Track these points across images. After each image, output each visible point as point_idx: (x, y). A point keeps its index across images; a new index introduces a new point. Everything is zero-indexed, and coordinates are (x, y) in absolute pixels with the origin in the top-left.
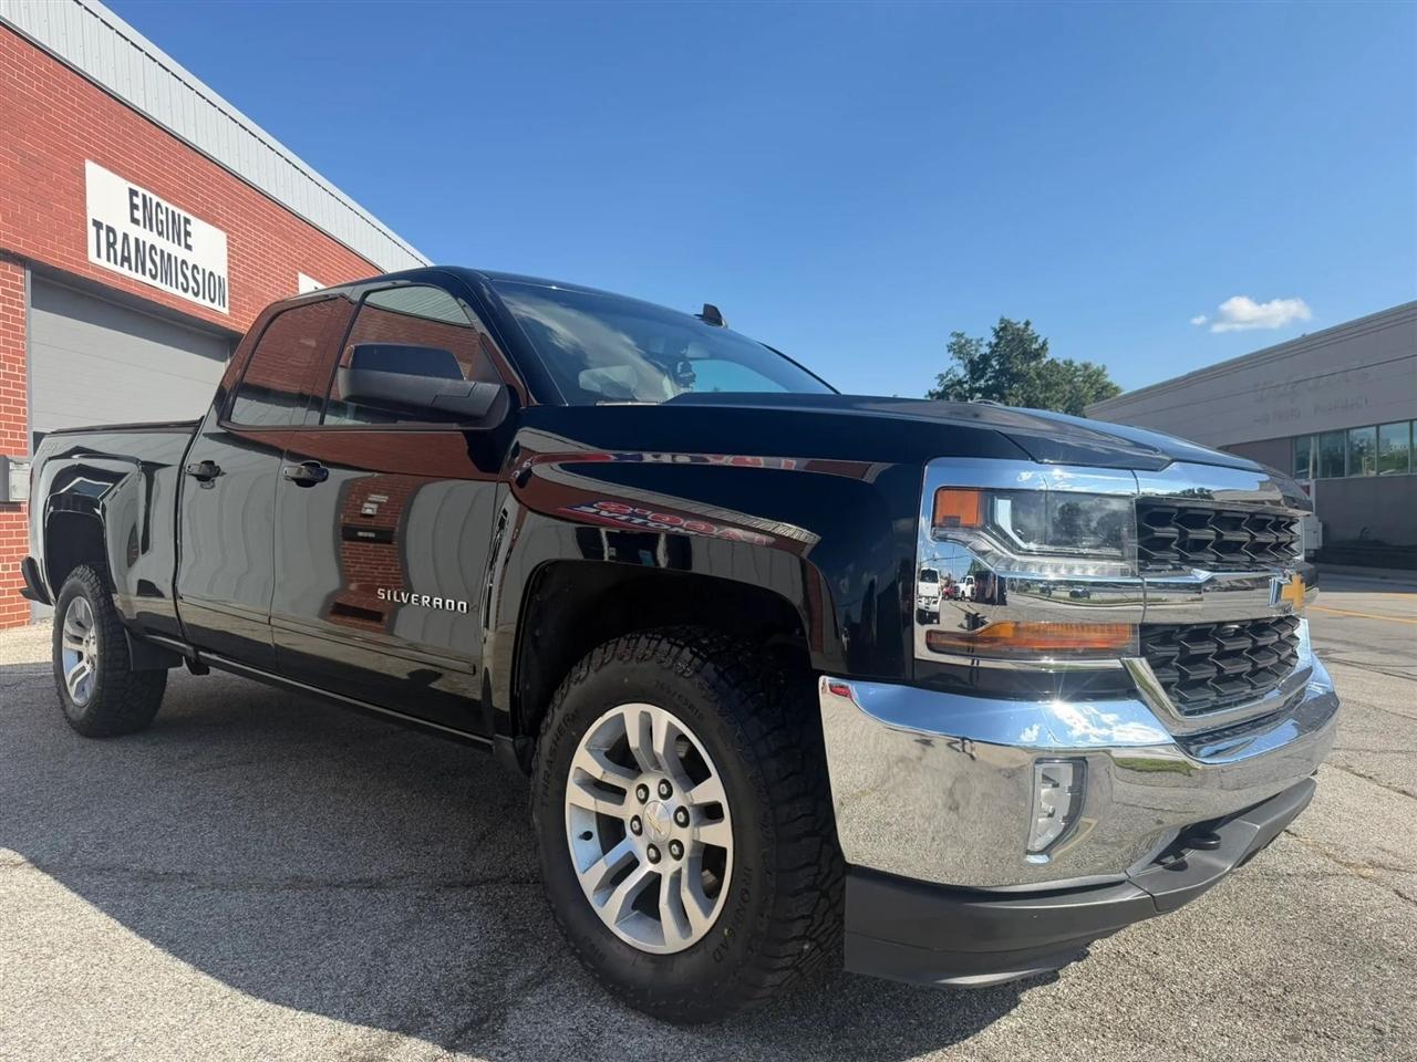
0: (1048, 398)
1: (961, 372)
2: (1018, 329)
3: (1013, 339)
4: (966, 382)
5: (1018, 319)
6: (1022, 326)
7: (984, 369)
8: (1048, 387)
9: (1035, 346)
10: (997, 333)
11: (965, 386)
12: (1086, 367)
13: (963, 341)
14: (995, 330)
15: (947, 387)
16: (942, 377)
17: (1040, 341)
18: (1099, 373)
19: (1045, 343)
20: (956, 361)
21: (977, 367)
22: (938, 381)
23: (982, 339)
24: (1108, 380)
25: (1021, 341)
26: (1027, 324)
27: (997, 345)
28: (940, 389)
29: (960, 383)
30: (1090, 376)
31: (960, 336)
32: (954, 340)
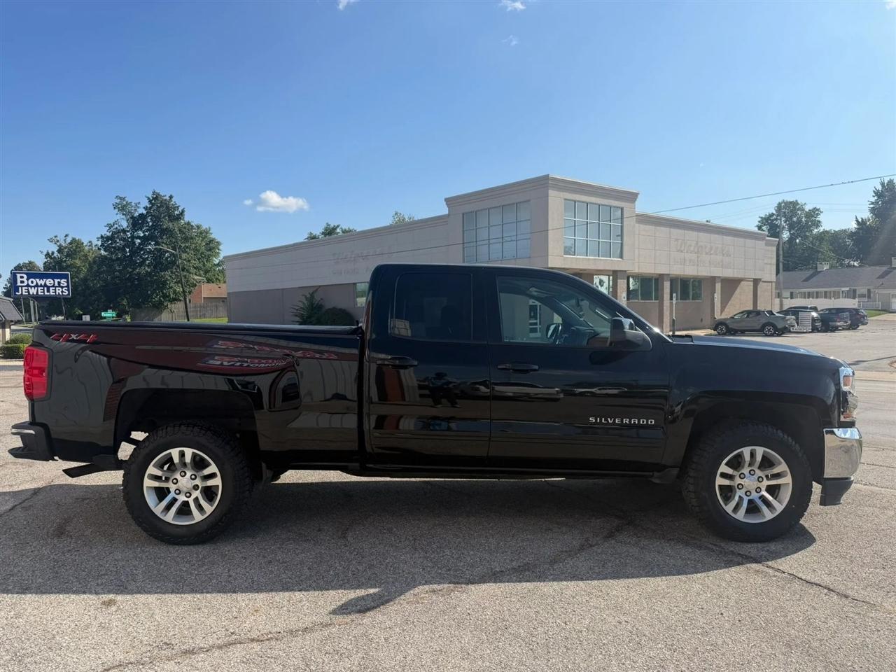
0: (187, 247)
1: (124, 224)
2: (166, 200)
3: (161, 206)
4: (128, 231)
5: (165, 193)
6: (167, 198)
7: (143, 223)
8: (186, 239)
9: (176, 212)
10: (150, 201)
11: (128, 234)
12: (198, 227)
13: (125, 203)
14: (149, 198)
15: (114, 233)
16: (110, 226)
17: (180, 209)
18: (207, 232)
19: (183, 211)
20: (120, 216)
21: (137, 222)
22: (108, 228)
23: (139, 203)
24: (212, 236)
25: (168, 208)
26: (171, 197)
27: (151, 208)
28: (109, 234)
29: (124, 231)
30: (201, 233)
31: (123, 199)
32: (118, 201)
